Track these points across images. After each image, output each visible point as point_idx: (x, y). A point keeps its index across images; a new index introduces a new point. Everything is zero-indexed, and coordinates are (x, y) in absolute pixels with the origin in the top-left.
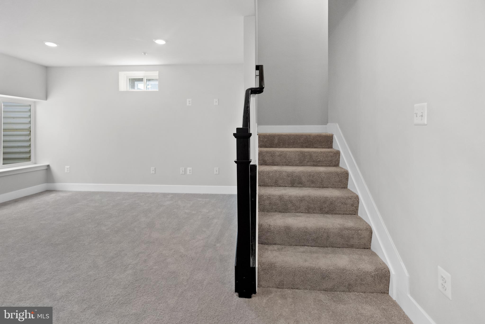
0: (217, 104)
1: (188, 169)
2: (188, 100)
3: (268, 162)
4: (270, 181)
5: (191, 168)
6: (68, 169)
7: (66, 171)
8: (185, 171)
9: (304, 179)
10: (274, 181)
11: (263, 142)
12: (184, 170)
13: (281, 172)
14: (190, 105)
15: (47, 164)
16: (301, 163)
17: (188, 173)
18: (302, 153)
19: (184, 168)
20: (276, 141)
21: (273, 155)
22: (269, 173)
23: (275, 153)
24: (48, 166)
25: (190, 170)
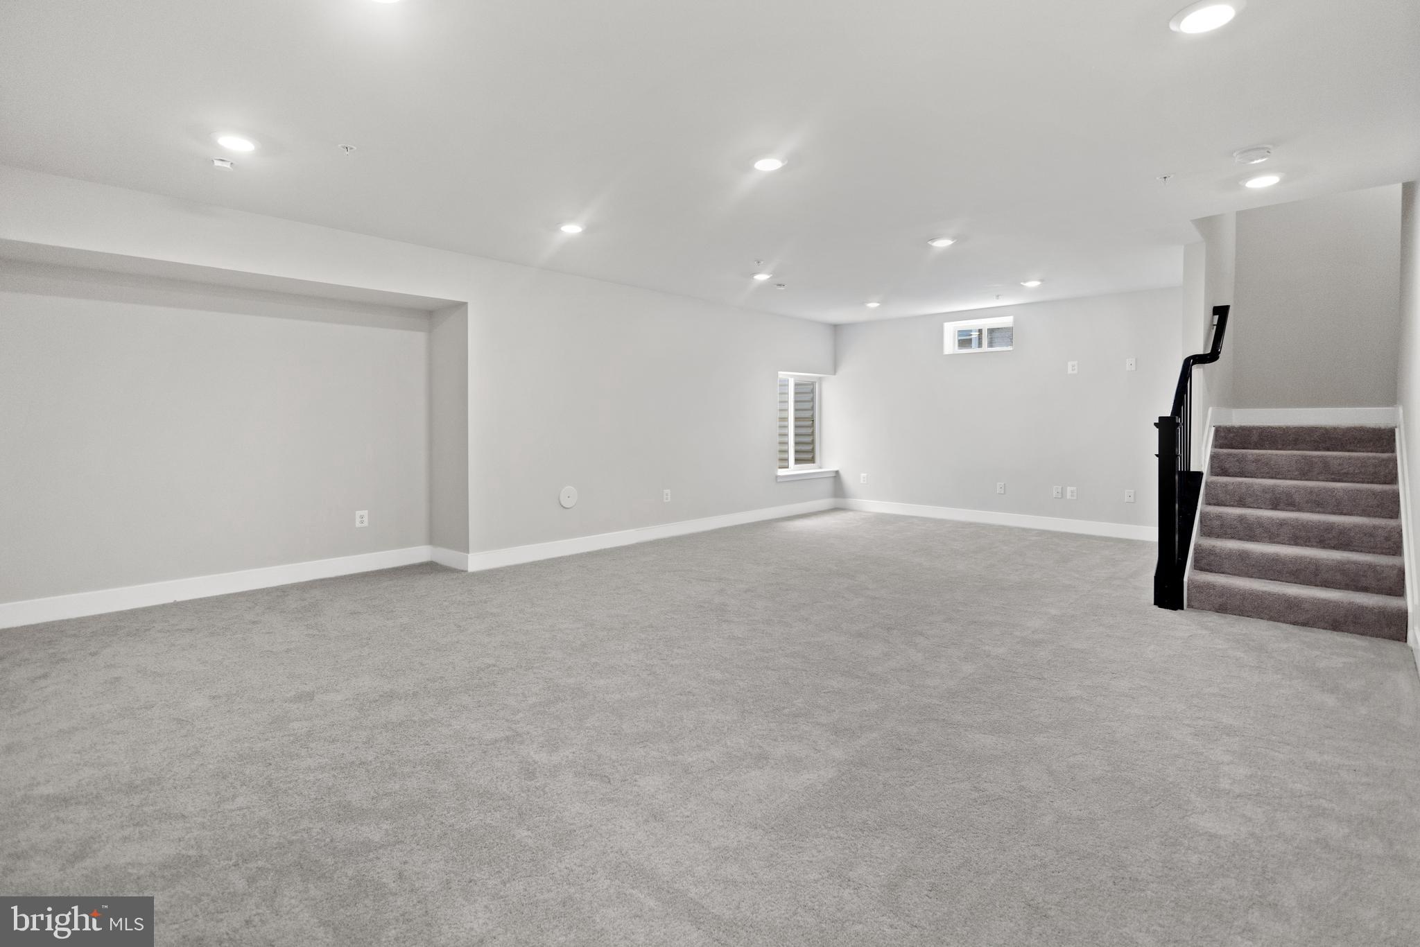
0: (1134, 369)
1: (1069, 489)
2: (1070, 364)
3: (1230, 471)
4: (1228, 497)
5: (1075, 488)
6: (864, 478)
7: (862, 482)
8: (1063, 493)
9: (1297, 498)
10: (1237, 498)
11: (1226, 438)
12: (1060, 490)
13: (1249, 486)
14: (1076, 372)
15: (836, 469)
16: (1304, 475)
17: (1069, 496)
18: (1305, 457)
19: (1060, 487)
20: (1255, 438)
21: (1241, 460)
22: (1226, 485)
23: (1246, 456)
24: (837, 472)
25: (1072, 492)
